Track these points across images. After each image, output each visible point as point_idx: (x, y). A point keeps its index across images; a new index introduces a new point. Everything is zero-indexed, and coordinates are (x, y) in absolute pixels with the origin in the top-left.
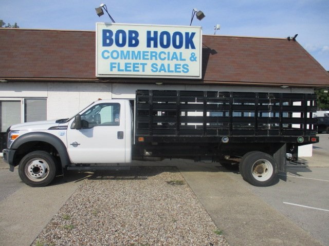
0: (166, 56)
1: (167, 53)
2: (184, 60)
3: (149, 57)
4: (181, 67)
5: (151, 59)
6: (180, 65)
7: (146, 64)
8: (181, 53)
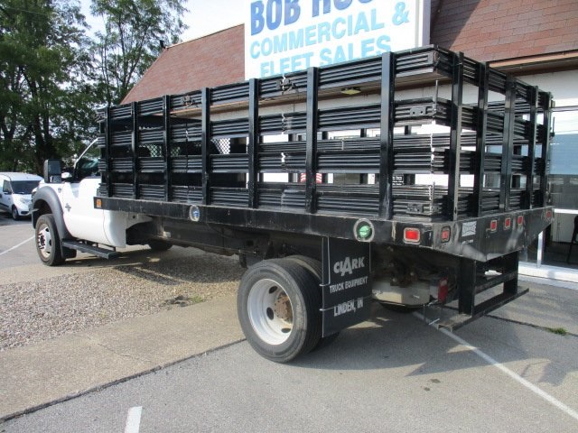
0: (345, 27)
1: (347, 21)
2: (382, 26)
3: (316, 38)
4: (374, 45)
5: (320, 41)
6: (372, 41)
7: (312, 54)
8: (374, 12)
